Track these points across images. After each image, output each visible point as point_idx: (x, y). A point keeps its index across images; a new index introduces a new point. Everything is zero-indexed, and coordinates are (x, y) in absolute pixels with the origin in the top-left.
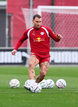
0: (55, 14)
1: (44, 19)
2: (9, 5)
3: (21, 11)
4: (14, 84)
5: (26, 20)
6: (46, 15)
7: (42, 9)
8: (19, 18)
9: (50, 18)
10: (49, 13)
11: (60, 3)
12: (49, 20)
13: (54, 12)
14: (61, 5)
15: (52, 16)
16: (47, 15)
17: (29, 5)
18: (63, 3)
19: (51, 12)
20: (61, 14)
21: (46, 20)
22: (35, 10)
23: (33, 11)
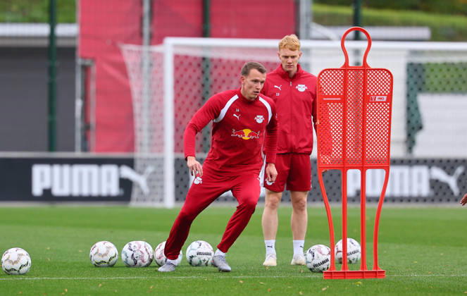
0: (212, 60)
1: (182, 76)
2: (84, 34)
3: (119, 52)
4: (103, 256)
5: (133, 77)
6: (186, 63)
7: (176, 46)
8: (113, 72)
9: (199, 72)
10: (195, 58)
11: (225, 31)
12: (195, 76)
13: (209, 54)
14: (228, 36)
15: (203, 65)
16: (190, 64)
17: (141, 34)
18: (234, 31)
19: (200, 54)
20: (229, 61)
21: (186, 76)
22: (157, 49)
23: (150, 52)
